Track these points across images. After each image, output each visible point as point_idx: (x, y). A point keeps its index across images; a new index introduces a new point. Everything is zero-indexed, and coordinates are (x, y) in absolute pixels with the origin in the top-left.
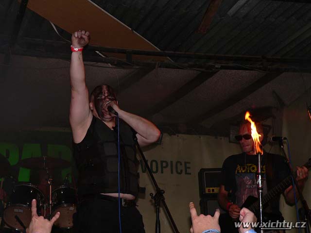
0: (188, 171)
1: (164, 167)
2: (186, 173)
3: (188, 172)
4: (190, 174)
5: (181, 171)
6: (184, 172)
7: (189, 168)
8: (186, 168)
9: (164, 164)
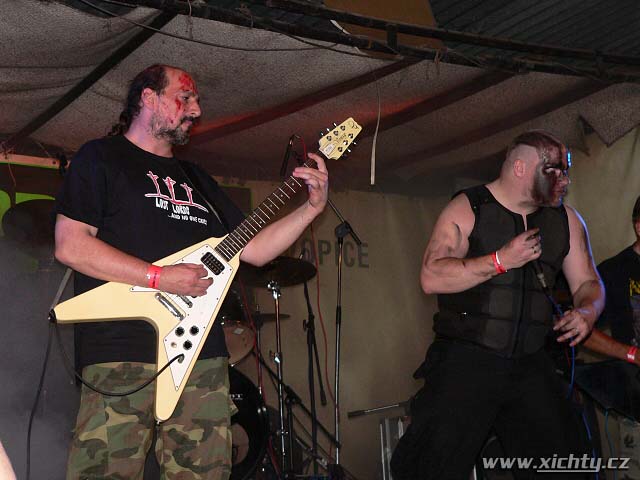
0: (364, 260)
1: (325, 253)
2: (361, 265)
3: (364, 263)
4: (367, 266)
5: (353, 260)
6: (357, 262)
7: (366, 255)
8: (361, 255)
9: (325, 247)
